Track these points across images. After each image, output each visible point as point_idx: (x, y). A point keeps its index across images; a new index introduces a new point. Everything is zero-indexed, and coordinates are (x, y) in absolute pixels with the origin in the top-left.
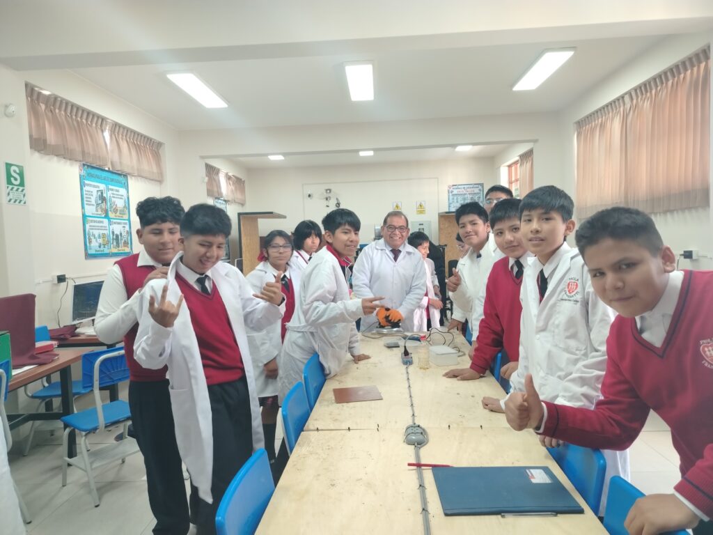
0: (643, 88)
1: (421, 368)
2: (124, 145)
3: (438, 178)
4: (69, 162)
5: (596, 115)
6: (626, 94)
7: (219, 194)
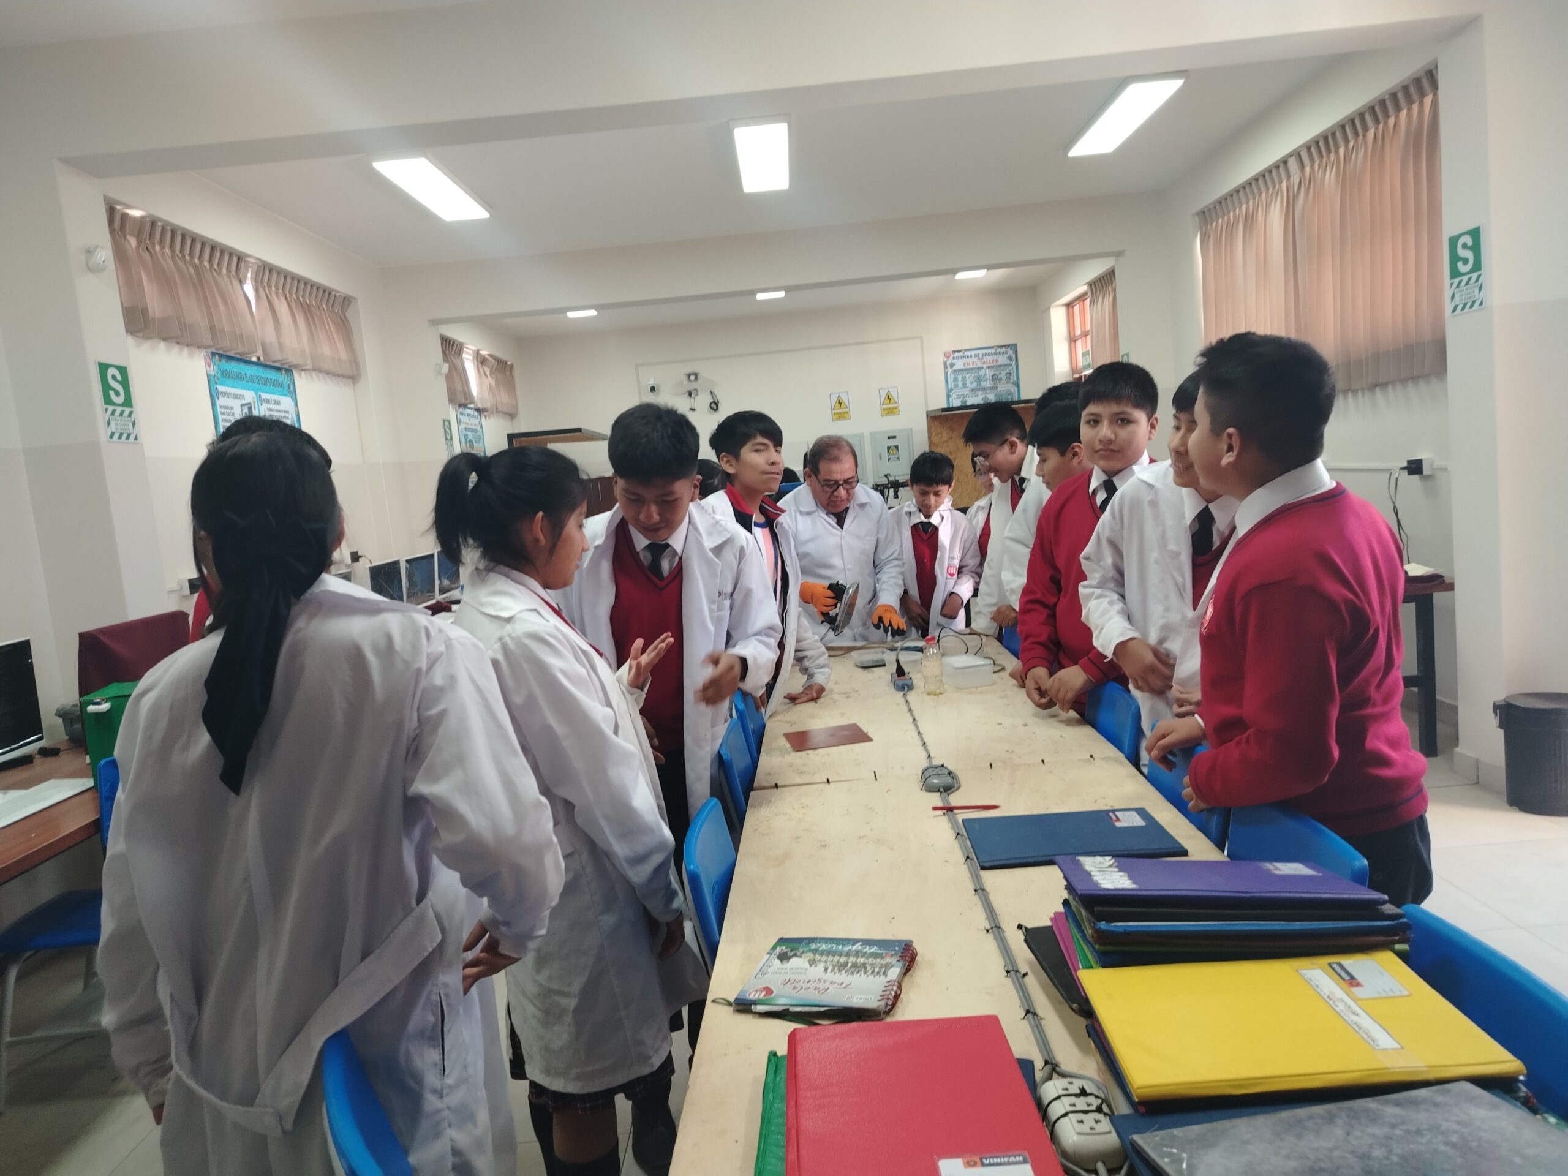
0: (1321, 144)
1: (929, 694)
2: (282, 307)
3: (921, 338)
4: (186, 350)
5: (1235, 198)
6: (1290, 155)
7: (468, 395)
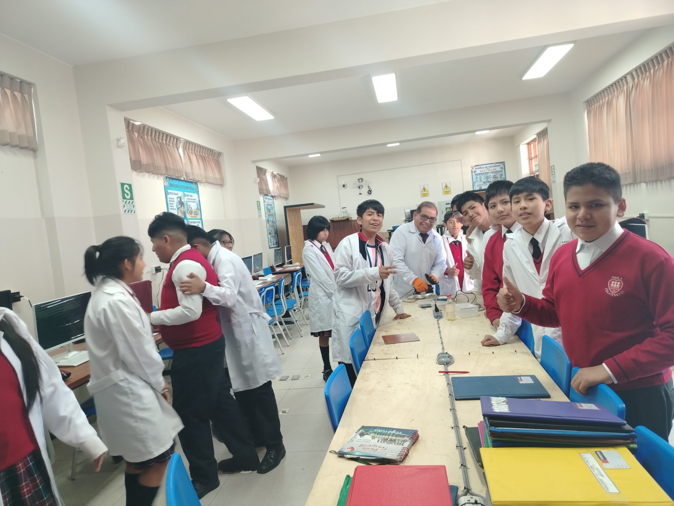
0: (642, 69)
1: (449, 320)
2: (194, 158)
3: (461, 160)
4: (156, 176)
5: (602, 94)
6: (628, 74)
7: (268, 191)
